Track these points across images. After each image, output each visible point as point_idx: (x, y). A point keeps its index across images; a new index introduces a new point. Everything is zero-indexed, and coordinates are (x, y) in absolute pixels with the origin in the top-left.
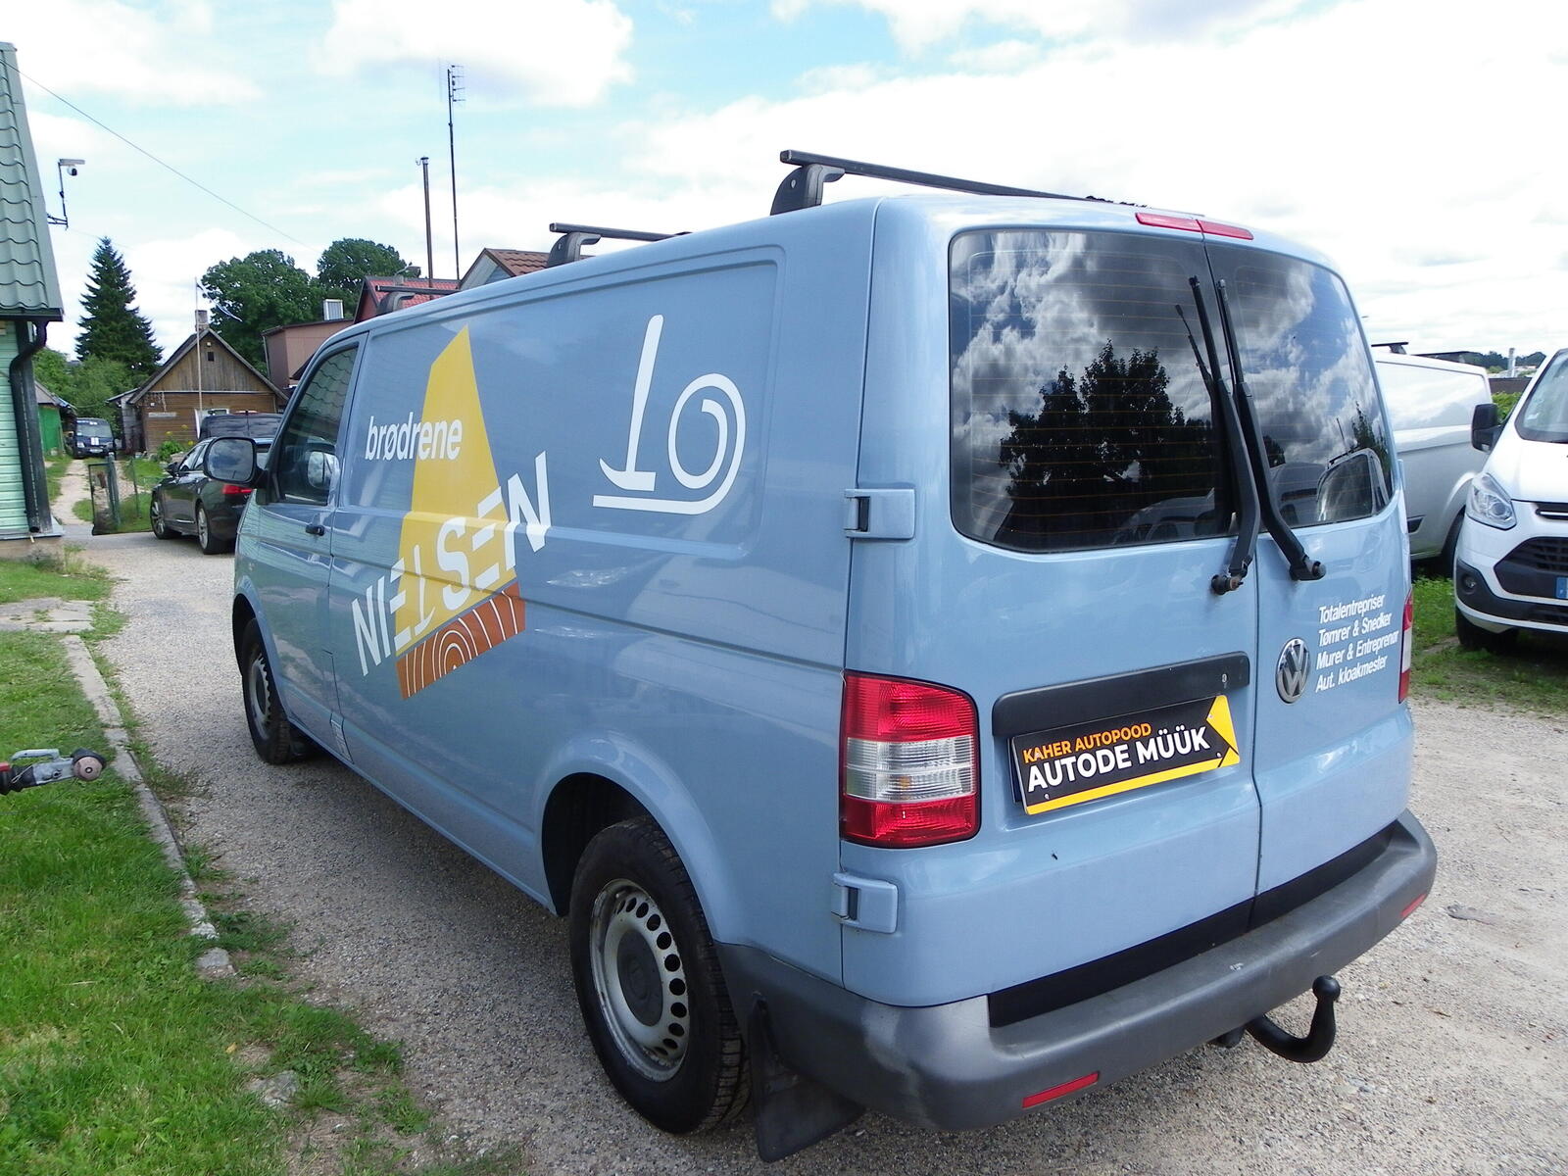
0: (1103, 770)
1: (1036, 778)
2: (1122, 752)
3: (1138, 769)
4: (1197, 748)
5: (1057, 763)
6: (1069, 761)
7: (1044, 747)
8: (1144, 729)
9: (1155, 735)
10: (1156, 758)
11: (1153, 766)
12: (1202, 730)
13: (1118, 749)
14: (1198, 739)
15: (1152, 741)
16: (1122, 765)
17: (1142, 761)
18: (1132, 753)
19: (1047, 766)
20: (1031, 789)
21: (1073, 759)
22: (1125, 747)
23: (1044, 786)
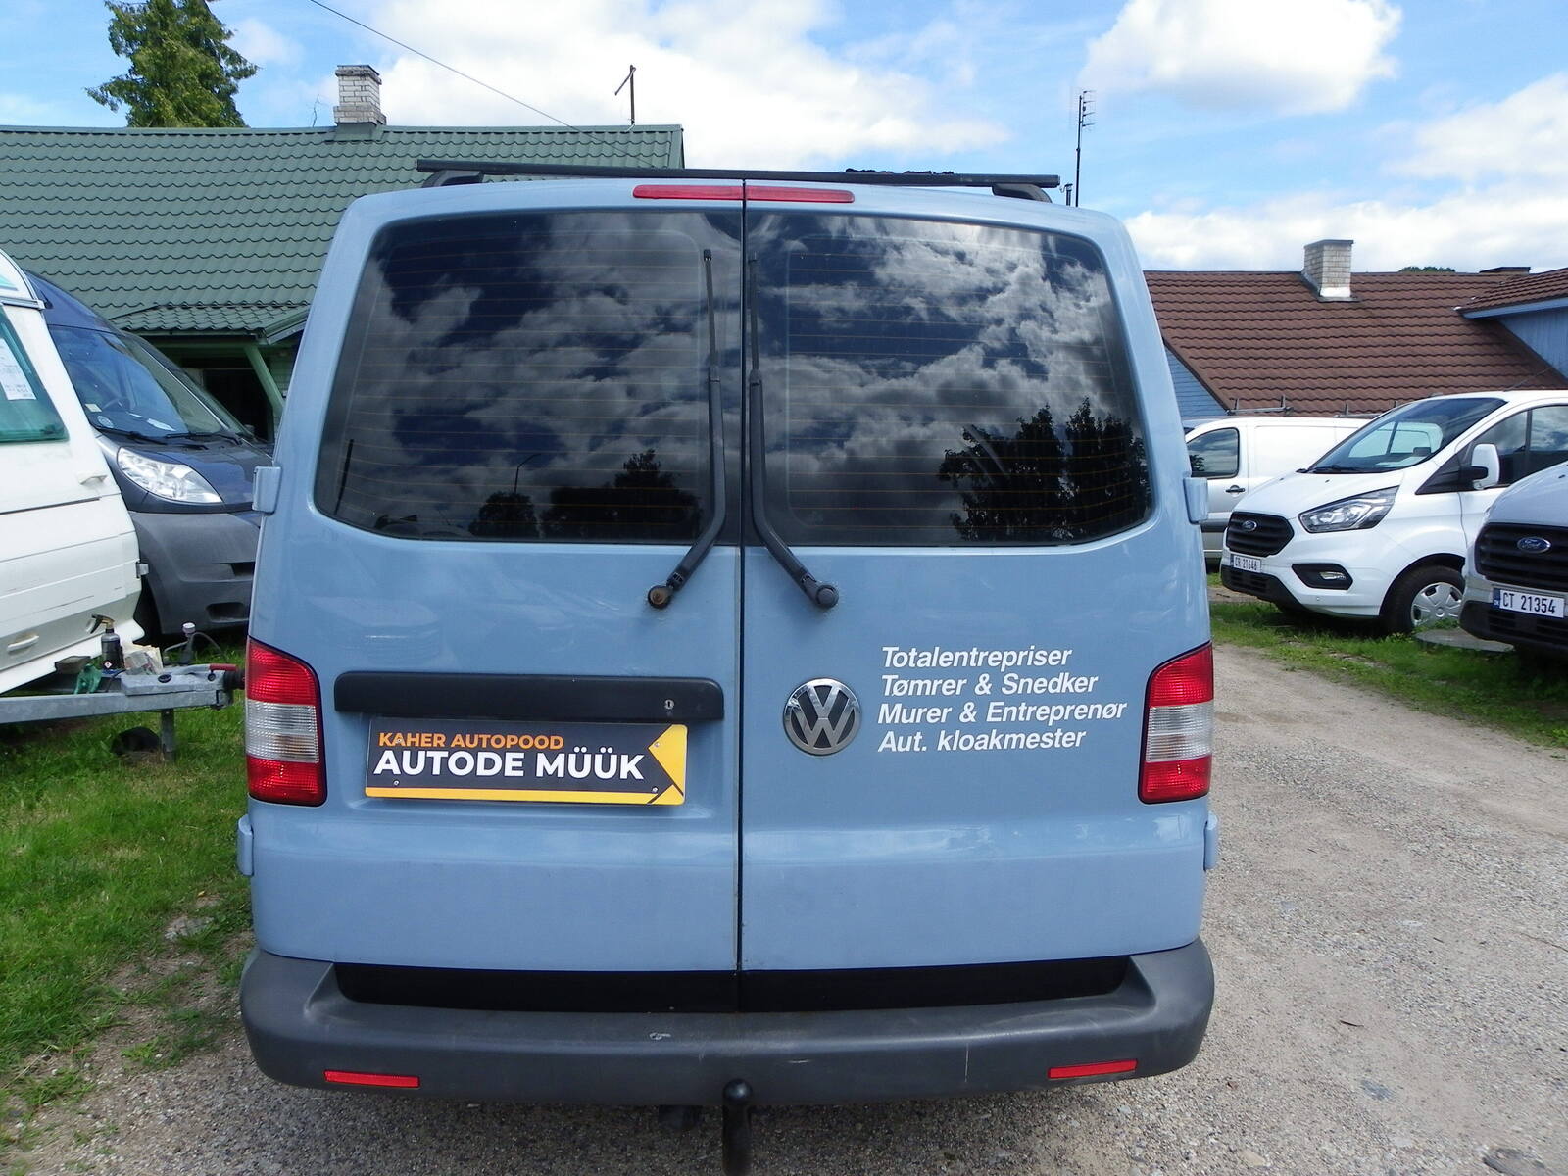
0: (481, 771)
1: (388, 762)
2: (514, 760)
3: (529, 780)
4: (624, 775)
5: (422, 755)
6: (437, 756)
7: (409, 735)
8: (556, 741)
9: (567, 751)
10: (561, 774)
11: (552, 782)
12: (638, 758)
13: (509, 756)
14: (629, 767)
15: (561, 757)
16: (508, 772)
17: (540, 773)
18: (529, 763)
19: (407, 754)
20: (378, 771)
21: (445, 754)
22: (521, 755)
23: (397, 771)
